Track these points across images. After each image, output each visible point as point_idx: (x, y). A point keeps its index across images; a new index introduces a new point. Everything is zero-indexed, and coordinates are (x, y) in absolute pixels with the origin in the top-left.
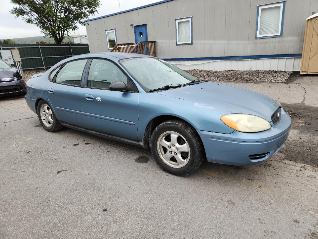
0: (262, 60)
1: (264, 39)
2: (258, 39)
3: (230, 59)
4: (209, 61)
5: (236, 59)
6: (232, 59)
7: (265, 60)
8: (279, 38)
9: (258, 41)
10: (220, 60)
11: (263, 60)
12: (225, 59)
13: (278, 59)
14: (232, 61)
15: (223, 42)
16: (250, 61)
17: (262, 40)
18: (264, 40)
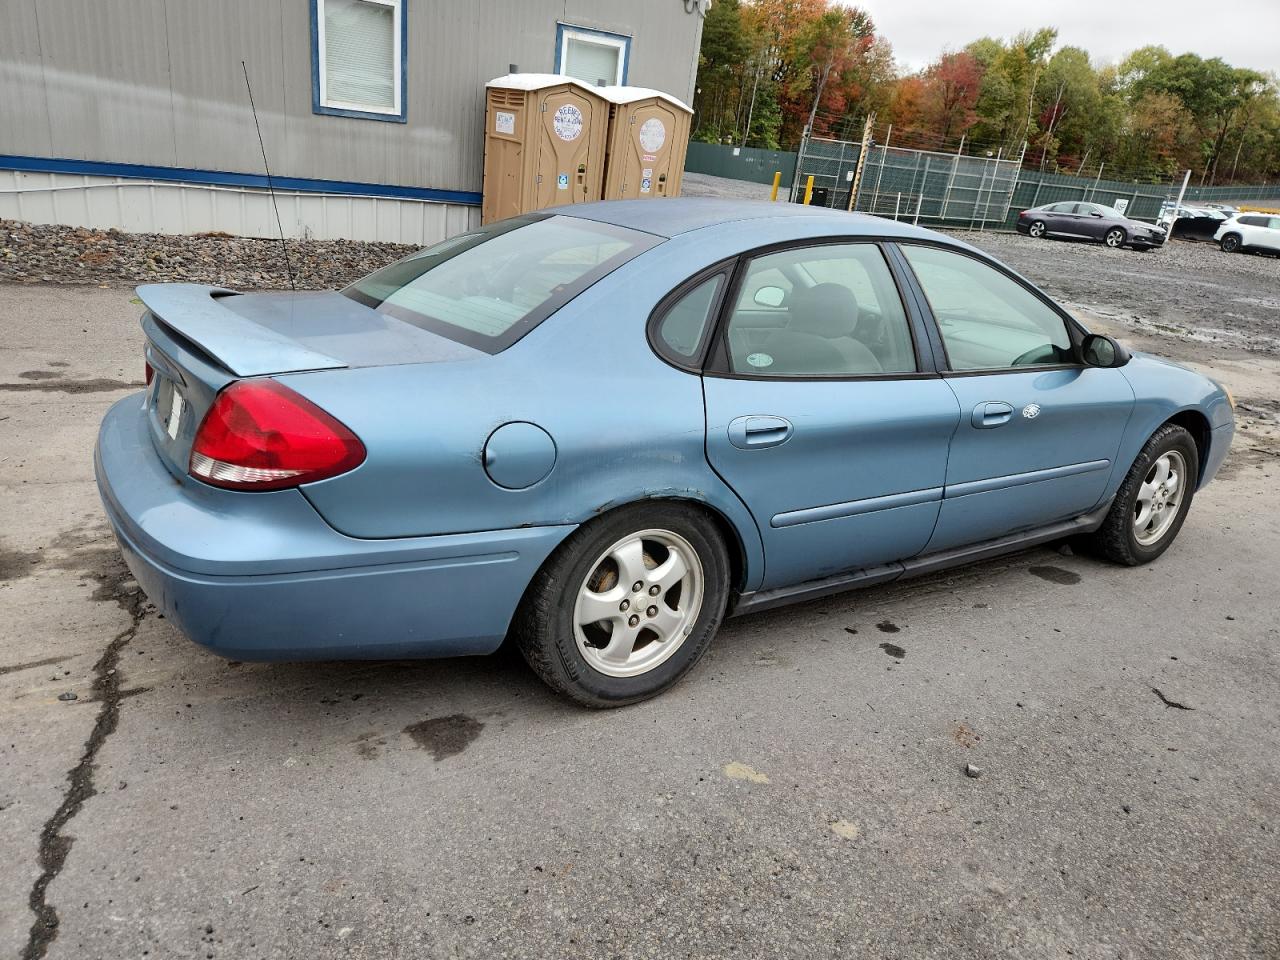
0: (344, 200)
1: (347, 120)
2: (325, 117)
3: (209, 185)
4: (87, 182)
5: (239, 187)
6: (217, 185)
7: (357, 201)
8: (395, 125)
9: (324, 122)
10: (153, 183)
11: (350, 201)
12: (179, 182)
13: (399, 203)
14: (219, 194)
15: (162, 95)
16: (298, 198)
17: (339, 123)
18: (346, 125)
